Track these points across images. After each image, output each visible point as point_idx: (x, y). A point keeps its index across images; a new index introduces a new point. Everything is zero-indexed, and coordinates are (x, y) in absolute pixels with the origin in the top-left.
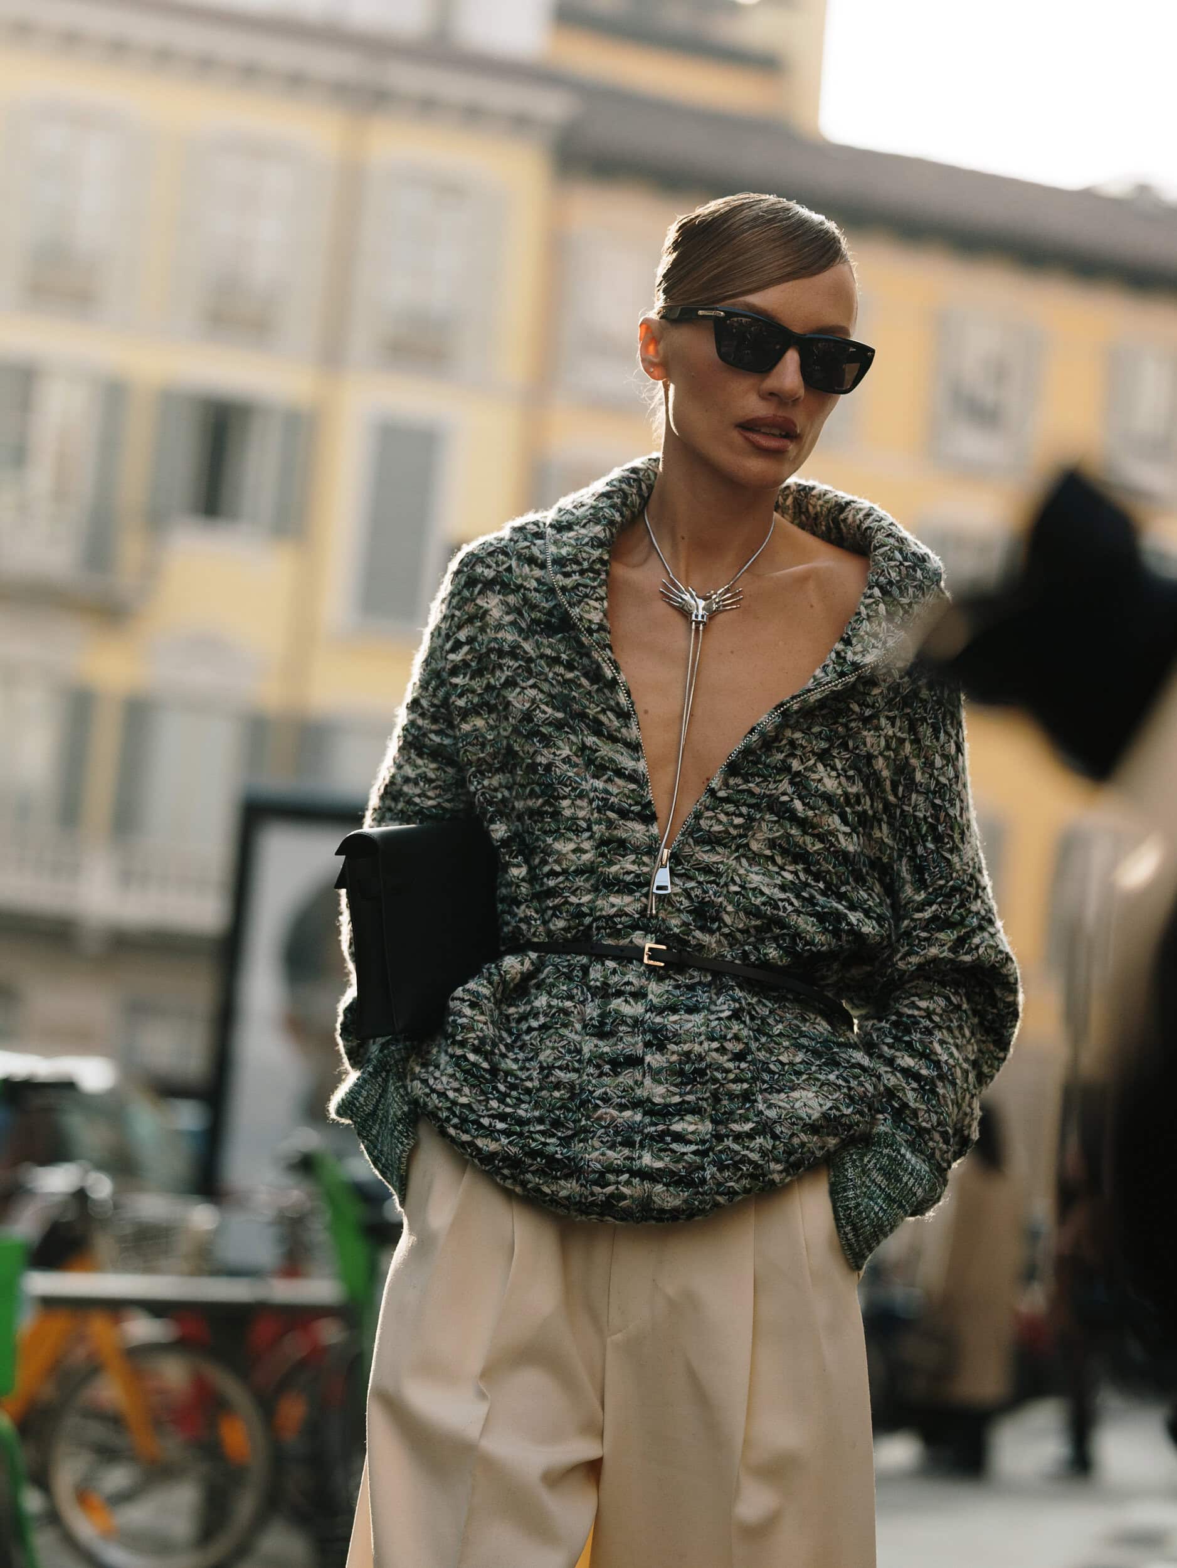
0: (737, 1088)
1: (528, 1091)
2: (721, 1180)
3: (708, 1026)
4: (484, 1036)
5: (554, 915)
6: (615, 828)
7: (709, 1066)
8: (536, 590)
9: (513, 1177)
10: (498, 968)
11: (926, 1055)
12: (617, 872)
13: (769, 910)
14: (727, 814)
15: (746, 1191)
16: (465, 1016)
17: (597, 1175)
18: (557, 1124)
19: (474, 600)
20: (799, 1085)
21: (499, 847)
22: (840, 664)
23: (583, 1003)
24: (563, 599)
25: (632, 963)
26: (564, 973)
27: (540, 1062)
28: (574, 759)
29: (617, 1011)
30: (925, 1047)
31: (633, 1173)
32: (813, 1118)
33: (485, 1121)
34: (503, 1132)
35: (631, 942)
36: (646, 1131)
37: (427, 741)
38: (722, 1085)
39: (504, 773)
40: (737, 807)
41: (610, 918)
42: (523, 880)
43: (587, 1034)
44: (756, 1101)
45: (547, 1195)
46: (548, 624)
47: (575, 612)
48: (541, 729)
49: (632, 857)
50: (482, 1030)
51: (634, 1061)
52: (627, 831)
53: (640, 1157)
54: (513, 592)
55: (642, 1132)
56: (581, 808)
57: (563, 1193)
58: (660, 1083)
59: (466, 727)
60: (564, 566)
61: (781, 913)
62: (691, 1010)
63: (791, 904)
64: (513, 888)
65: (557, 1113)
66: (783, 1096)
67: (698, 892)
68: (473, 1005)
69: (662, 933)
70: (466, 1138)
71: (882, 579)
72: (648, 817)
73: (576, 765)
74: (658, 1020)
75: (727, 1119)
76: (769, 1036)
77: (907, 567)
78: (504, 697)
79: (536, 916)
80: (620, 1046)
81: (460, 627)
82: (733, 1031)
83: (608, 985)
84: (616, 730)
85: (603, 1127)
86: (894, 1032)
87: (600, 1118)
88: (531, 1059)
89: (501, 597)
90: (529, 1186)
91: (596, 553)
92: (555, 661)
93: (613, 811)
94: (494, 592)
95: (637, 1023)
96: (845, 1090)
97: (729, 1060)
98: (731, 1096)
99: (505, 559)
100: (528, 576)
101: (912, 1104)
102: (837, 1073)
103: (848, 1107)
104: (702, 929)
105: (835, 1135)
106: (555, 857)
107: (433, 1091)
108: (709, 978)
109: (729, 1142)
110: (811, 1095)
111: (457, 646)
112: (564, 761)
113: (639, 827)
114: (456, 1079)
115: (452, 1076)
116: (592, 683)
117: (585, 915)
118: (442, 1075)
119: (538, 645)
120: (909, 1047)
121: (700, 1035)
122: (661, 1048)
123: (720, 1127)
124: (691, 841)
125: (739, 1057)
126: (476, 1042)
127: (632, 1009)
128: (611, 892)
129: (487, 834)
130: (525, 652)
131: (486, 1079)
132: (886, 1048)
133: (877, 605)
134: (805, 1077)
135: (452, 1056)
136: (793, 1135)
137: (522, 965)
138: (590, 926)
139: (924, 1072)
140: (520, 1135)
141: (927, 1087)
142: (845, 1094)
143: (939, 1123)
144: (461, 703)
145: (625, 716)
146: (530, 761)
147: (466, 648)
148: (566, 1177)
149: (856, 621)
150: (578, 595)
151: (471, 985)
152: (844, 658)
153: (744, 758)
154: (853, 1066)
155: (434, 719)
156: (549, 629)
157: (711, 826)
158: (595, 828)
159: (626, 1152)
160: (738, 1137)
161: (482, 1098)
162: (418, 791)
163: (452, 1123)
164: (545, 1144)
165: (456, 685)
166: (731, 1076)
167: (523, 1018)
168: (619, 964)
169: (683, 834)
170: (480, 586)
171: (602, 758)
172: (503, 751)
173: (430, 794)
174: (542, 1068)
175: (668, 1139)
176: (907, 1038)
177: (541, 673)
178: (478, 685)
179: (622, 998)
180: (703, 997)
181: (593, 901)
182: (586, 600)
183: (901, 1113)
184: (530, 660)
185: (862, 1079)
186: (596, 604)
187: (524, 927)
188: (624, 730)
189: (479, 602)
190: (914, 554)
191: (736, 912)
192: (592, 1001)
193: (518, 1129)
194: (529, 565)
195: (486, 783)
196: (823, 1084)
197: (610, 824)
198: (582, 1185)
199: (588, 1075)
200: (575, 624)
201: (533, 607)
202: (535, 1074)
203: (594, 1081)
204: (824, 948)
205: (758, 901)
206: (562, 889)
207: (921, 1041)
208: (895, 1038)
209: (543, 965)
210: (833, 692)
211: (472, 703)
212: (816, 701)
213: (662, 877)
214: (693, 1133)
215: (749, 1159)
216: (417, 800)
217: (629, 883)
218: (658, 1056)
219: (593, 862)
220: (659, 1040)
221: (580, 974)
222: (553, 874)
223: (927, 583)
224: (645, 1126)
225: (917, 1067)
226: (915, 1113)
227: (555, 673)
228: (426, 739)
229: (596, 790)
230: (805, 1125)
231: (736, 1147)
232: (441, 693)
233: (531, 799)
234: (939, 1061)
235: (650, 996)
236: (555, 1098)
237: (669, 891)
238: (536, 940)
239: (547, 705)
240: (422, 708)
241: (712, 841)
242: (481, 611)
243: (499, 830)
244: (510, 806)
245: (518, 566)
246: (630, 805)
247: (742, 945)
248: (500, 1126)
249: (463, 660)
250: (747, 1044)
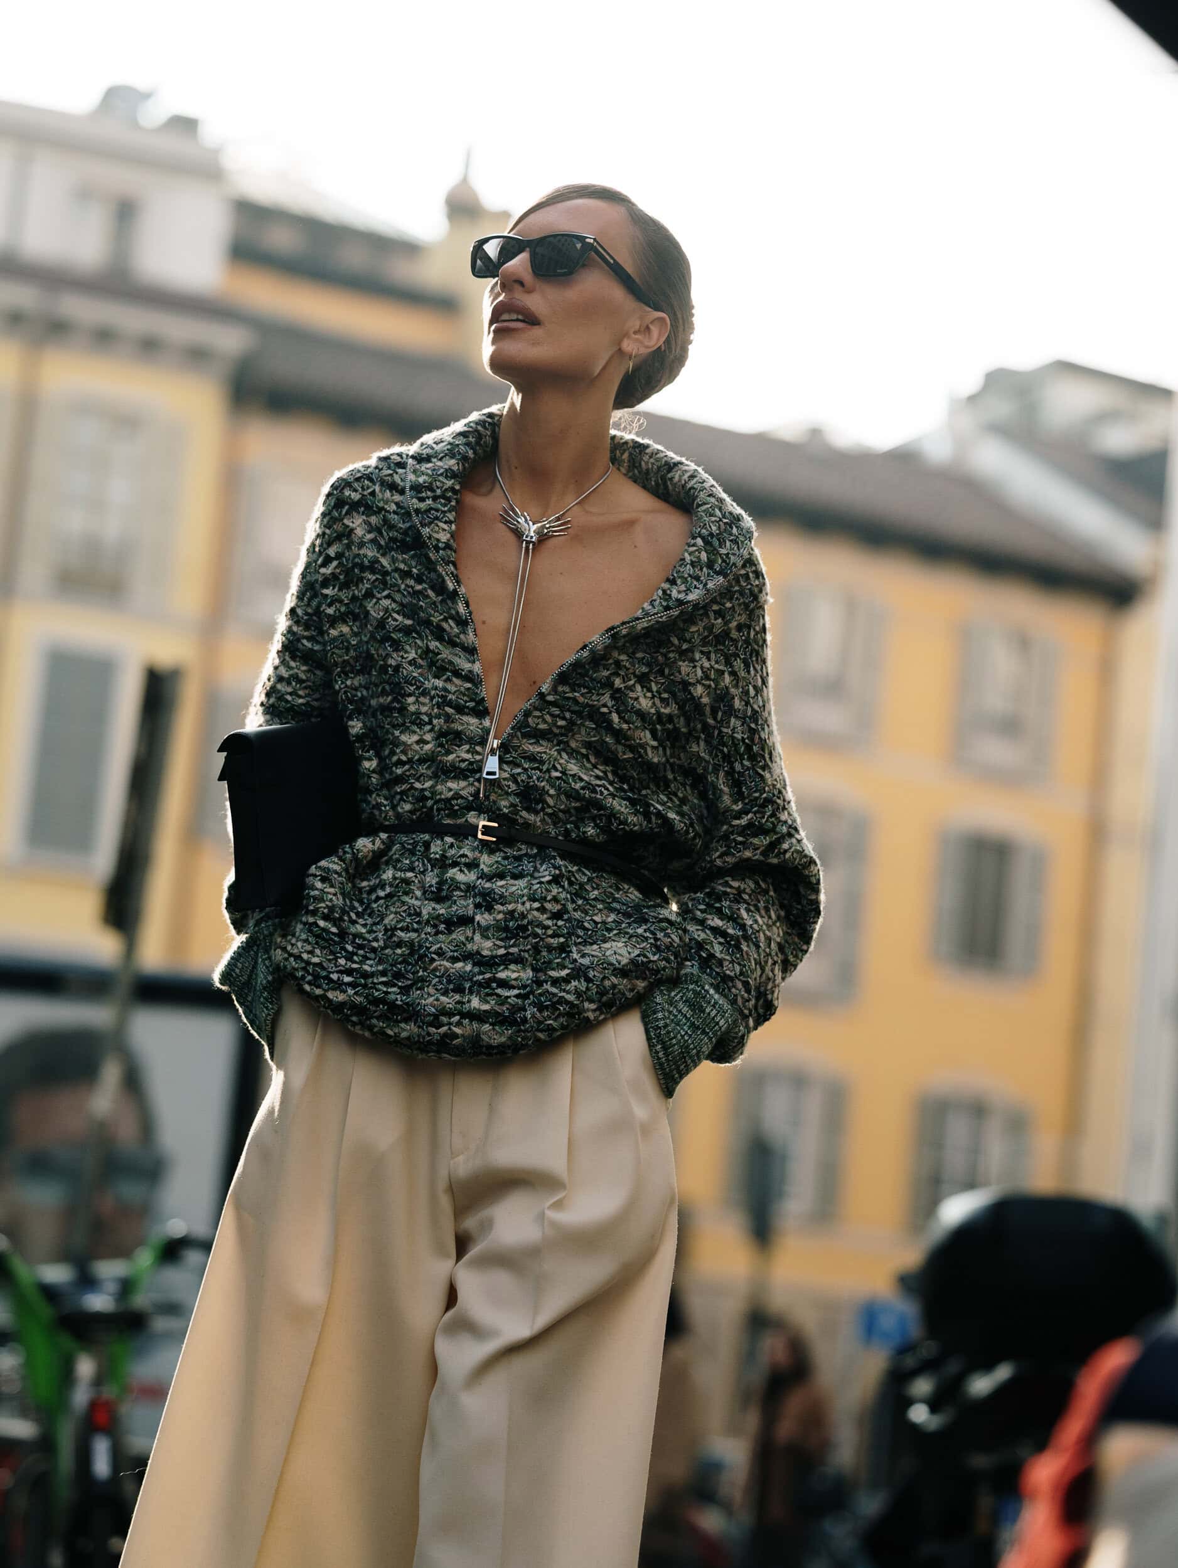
0: (554, 942)
1: (374, 950)
2: (541, 1019)
3: (530, 889)
4: (333, 905)
5: (402, 799)
6: (452, 722)
7: (530, 923)
8: (395, 512)
9: (361, 1023)
10: (352, 848)
11: (734, 919)
12: (453, 760)
13: (587, 794)
14: (552, 715)
15: (563, 1027)
16: (317, 889)
17: (432, 1018)
18: (398, 975)
19: (343, 519)
20: (610, 938)
21: (355, 742)
22: (666, 600)
23: (423, 873)
24: (416, 520)
25: (467, 839)
26: (409, 850)
27: (385, 925)
28: (420, 661)
29: (452, 879)
30: (733, 913)
31: (463, 1015)
32: (622, 963)
33: (334, 977)
34: (349, 984)
35: (466, 820)
36: (475, 979)
37: (300, 646)
38: (542, 939)
39: (364, 675)
40: (562, 711)
41: (448, 801)
42: (374, 771)
43: (426, 899)
44: (571, 952)
45: (391, 1037)
46: (403, 541)
47: (426, 531)
48: (392, 635)
49: (467, 747)
50: (331, 900)
51: (466, 921)
52: (462, 724)
53: (469, 1001)
54: (375, 513)
55: (471, 980)
56: (424, 704)
57: (404, 1034)
58: (488, 938)
59: (334, 633)
60: (420, 492)
61: (598, 796)
62: (515, 877)
63: (607, 789)
64: (366, 779)
65: (399, 966)
66: (595, 947)
67: (524, 777)
68: (324, 880)
69: (494, 813)
70: (318, 992)
71: (704, 531)
72: (481, 712)
73: (421, 667)
74: (488, 885)
75: (546, 968)
76: (585, 899)
77: (725, 523)
78: (365, 607)
79: (385, 802)
80: (455, 908)
81: (329, 544)
82: (553, 894)
83: (446, 857)
84: (455, 636)
85: (437, 977)
86: (707, 900)
87: (436, 969)
88: (378, 923)
89: (364, 517)
90: (376, 1030)
91: (449, 483)
92: (406, 574)
93: (451, 707)
94: (359, 513)
95: (469, 888)
96: (652, 941)
97: (548, 919)
98: (550, 949)
99: (370, 484)
100: (389, 500)
101: (718, 955)
102: (645, 927)
103: (654, 954)
104: (528, 809)
105: (644, 979)
106: (402, 748)
107: (291, 955)
108: (535, 851)
109: (547, 986)
110: (620, 944)
111: (328, 560)
112: (410, 662)
113: (473, 721)
114: (309, 943)
115: (306, 941)
116: (438, 595)
117: (427, 798)
118: (297, 941)
119: (394, 560)
120: (719, 913)
121: (523, 896)
122: (489, 909)
123: (540, 974)
124: (519, 734)
125: (557, 916)
126: (326, 911)
127: (465, 877)
128: (448, 777)
129: (346, 728)
130: (383, 567)
131: (334, 941)
132: (699, 913)
133: (700, 553)
134: (615, 932)
135: (305, 924)
136: (604, 978)
137: (374, 844)
138: (432, 808)
139: (730, 931)
140: (365, 986)
141: (733, 943)
142: (651, 944)
143: (742, 973)
144: (330, 611)
145: (463, 623)
146: (382, 663)
147: (335, 563)
148: (406, 1020)
149: (680, 566)
150: (429, 517)
151: (323, 863)
152: (670, 595)
153: (574, 670)
154: (661, 921)
155: (307, 627)
156: (404, 547)
157: (538, 724)
158: (435, 721)
159: (457, 997)
160: (555, 982)
161: (331, 957)
162: (290, 690)
163: (307, 979)
164: (387, 993)
165: (327, 595)
166: (550, 932)
167: (373, 889)
168: (456, 840)
169: (513, 728)
170: (347, 507)
171: (443, 660)
172: (364, 655)
173: (301, 693)
174: (386, 930)
175: (494, 985)
176: (717, 905)
177: (396, 585)
178: (345, 595)
179: (458, 868)
180: (528, 867)
181: (432, 787)
182: (436, 522)
183: (708, 962)
184: (386, 573)
185: (669, 931)
186: (445, 526)
187: (377, 812)
188: (462, 636)
189: (346, 521)
190: (731, 513)
191: (558, 795)
192: (432, 871)
193: (363, 981)
194: (391, 491)
195: (349, 683)
196: (631, 936)
197: (448, 719)
198: (419, 1027)
199: (426, 934)
200: (424, 542)
201: (391, 527)
202: (380, 935)
203: (430, 939)
204: (636, 828)
205: (578, 786)
206: (408, 776)
207: (730, 908)
208: (707, 905)
209: (393, 843)
210: (658, 622)
211: (339, 611)
212: (644, 629)
213: (492, 764)
214: (516, 979)
215: (566, 1000)
216: (289, 698)
217: (463, 770)
218: (486, 916)
219: (433, 752)
220: (487, 902)
221: (422, 849)
222: (400, 763)
223: (742, 538)
224: (474, 975)
225: (725, 927)
226: (720, 963)
227: (407, 585)
228: (299, 644)
229: (436, 688)
230: (615, 969)
231: (554, 990)
232: (314, 603)
233: (383, 697)
234: (745, 925)
235: (482, 866)
236: (397, 954)
237: (497, 776)
238: (387, 823)
239: (398, 614)
240: (298, 616)
241: (538, 735)
242: (348, 530)
243: (356, 727)
244: (367, 703)
245: (381, 491)
246: (466, 702)
247: (565, 824)
248: (347, 979)
249: (333, 574)
250: (564, 905)
